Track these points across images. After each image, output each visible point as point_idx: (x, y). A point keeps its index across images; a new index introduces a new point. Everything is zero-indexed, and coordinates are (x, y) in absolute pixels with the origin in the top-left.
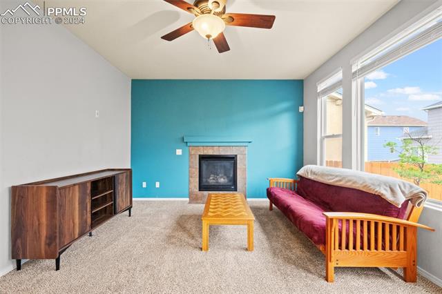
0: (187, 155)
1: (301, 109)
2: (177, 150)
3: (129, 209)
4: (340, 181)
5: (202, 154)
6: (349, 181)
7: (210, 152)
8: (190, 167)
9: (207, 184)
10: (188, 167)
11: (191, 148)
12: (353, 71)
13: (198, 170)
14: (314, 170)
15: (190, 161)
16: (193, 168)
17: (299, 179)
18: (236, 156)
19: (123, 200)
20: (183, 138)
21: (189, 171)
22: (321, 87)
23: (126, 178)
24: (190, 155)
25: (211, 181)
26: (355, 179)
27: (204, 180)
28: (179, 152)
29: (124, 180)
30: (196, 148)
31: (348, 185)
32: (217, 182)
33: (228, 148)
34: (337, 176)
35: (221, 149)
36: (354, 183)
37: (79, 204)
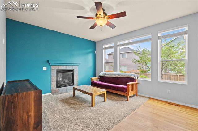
1: (95, 52)
2: (44, 68)
4: (119, 76)
5: (58, 69)
6: (123, 75)
7: (62, 68)
11: (52, 66)
12: (118, 44)
14: (106, 73)
15: (51, 73)
16: (53, 77)
17: (99, 77)
18: (74, 70)
20: (48, 61)
22: (104, 46)
26: (124, 75)
30: (55, 67)
31: (122, 76)
33: (71, 66)
34: (117, 75)
35: (67, 67)
36: (124, 76)
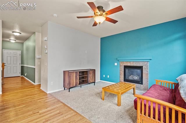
0: (119, 66)
2: (115, 63)
3: (94, 82)
5: (125, 65)
7: (129, 64)
8: (120, 71)
9: (128, 79)
10: (119, 70)
11: (120, 62)
13: (123, 72)
15: (120, 68)
16: (122, 71)
19: (91, 79)
20: (117, 59)
21: (120, 72)
23: (93, 72)
24: (120, 65)
25: (131, 78)
27: (126, 77)
28: (116, 64)
29: (92, 73)
30: (123, 62)
32: (133, 79)
33: (138, 62)
35: (134, 63)
37: (75, 77)
